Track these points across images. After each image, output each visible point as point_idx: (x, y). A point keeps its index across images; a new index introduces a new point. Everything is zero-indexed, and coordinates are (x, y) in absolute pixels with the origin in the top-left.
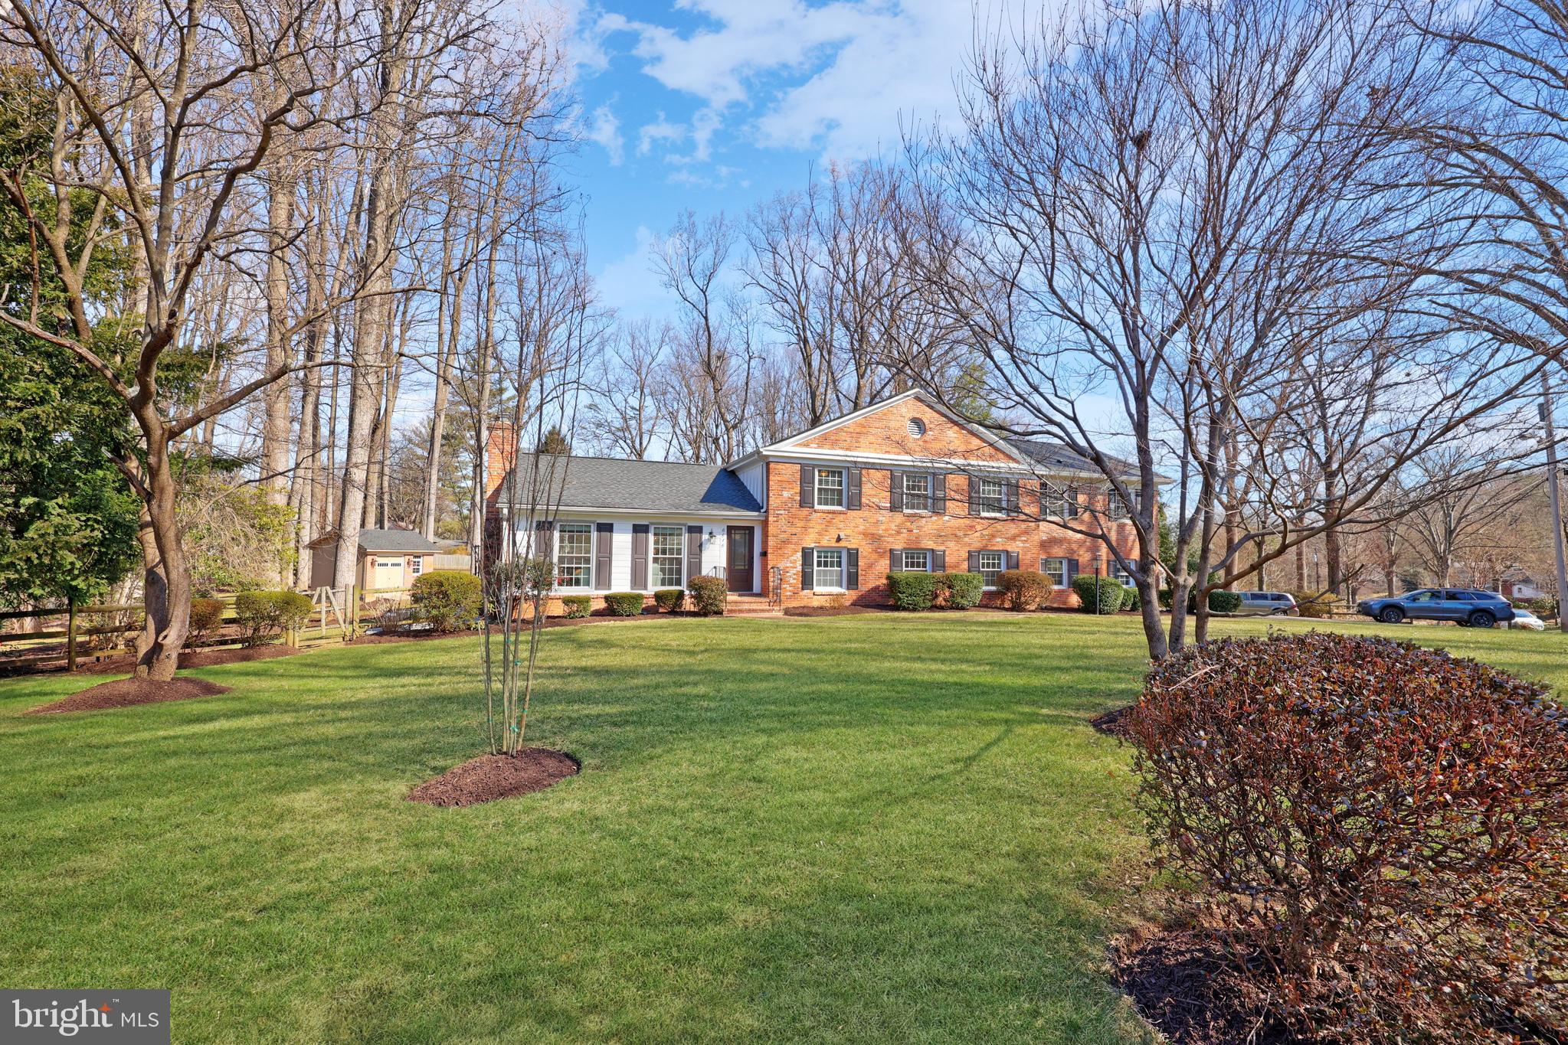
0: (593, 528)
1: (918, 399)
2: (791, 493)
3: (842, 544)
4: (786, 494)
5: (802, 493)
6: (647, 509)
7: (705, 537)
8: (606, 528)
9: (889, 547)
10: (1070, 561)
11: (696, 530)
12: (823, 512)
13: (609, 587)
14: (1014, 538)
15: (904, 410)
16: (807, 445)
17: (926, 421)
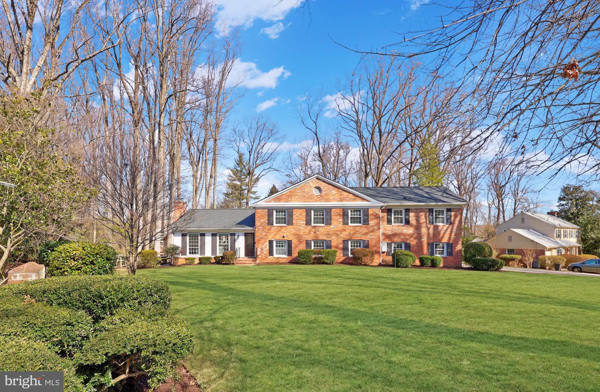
0: (199, 235)
1: (318, 179)
2: (265, 220)
3: (285, 238)
4: (262, 220)
5: (269, 220)
6: (215, 228)
7: (236, 237)
8: (203, 235)
9: (305, 239)
10: (406, 244)
11: (233, 235)
12: (277, 227)
13: (204, 255)
14: (366, 234)
15: (311, 184)
16: (270, 202)
17: (321, 187)
